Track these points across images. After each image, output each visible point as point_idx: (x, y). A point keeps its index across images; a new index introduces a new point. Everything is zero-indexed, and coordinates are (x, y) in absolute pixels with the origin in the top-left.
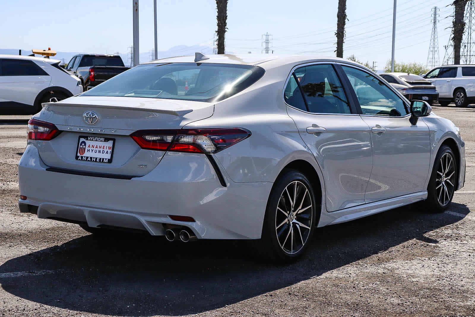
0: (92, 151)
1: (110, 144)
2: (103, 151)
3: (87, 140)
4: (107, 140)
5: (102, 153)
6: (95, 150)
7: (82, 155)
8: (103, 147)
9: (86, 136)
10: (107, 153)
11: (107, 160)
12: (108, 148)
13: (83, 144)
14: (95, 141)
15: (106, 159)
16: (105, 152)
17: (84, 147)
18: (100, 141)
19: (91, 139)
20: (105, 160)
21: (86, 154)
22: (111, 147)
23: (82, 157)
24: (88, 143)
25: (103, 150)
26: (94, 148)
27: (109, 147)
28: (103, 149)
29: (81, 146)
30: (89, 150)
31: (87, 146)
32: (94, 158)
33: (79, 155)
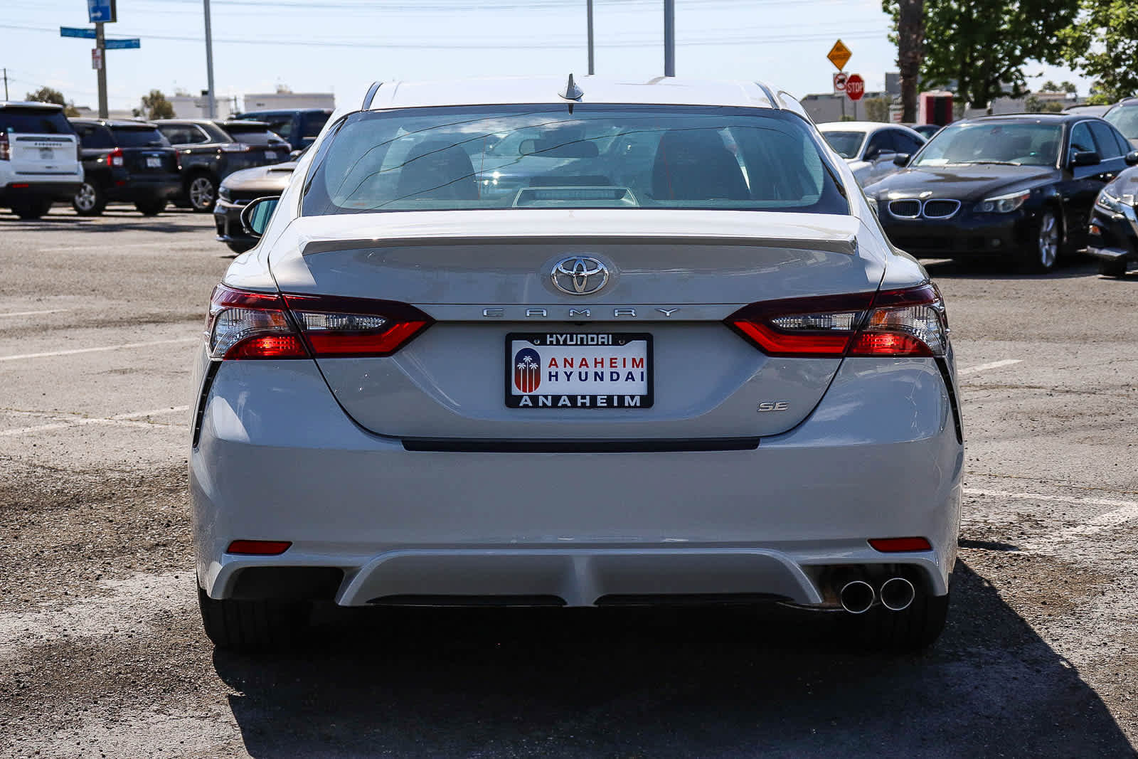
0: (568, 377)
1: (637, 349)
2: (612, 373)
3: (544, 343)
4: (620, 339)
5: (612, 380)
6: (580, 373)
7: (530, 391)
8: (611, 363)
9: (539, 333)
10: (630, 377)
11: (637, 399)
12: (629, 364)
13: (528, 359)
14: (576, 344)
15: (632, 397)
16: (623, 376)
17: (534, 366)
18: (597, 344)
19: (558, 340)
20: (627, 399)
21: (546, 388)
22: (641, 360)
23: (534, 399)
24: (546, 353)
25: (613, 370)
26: (571, 365)
27: (634, 360)
28: (611, 367)
29: (521, 366)
30: (557, 373)
31: (545, 362)
32: (583, 397)
33: (516, 391)
